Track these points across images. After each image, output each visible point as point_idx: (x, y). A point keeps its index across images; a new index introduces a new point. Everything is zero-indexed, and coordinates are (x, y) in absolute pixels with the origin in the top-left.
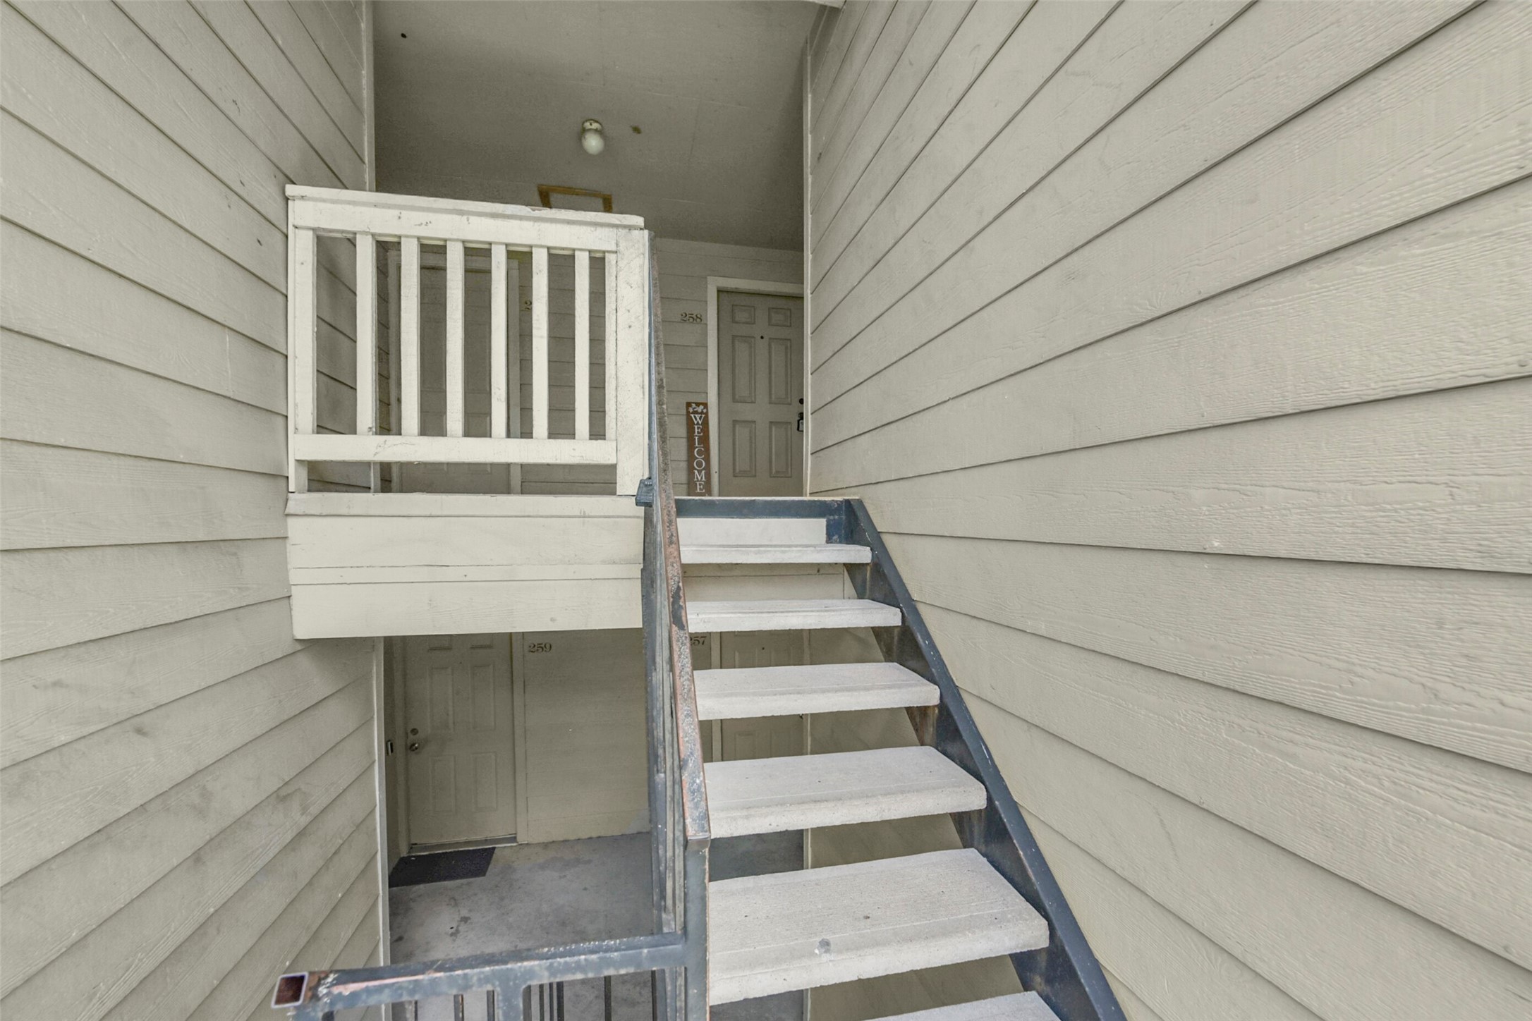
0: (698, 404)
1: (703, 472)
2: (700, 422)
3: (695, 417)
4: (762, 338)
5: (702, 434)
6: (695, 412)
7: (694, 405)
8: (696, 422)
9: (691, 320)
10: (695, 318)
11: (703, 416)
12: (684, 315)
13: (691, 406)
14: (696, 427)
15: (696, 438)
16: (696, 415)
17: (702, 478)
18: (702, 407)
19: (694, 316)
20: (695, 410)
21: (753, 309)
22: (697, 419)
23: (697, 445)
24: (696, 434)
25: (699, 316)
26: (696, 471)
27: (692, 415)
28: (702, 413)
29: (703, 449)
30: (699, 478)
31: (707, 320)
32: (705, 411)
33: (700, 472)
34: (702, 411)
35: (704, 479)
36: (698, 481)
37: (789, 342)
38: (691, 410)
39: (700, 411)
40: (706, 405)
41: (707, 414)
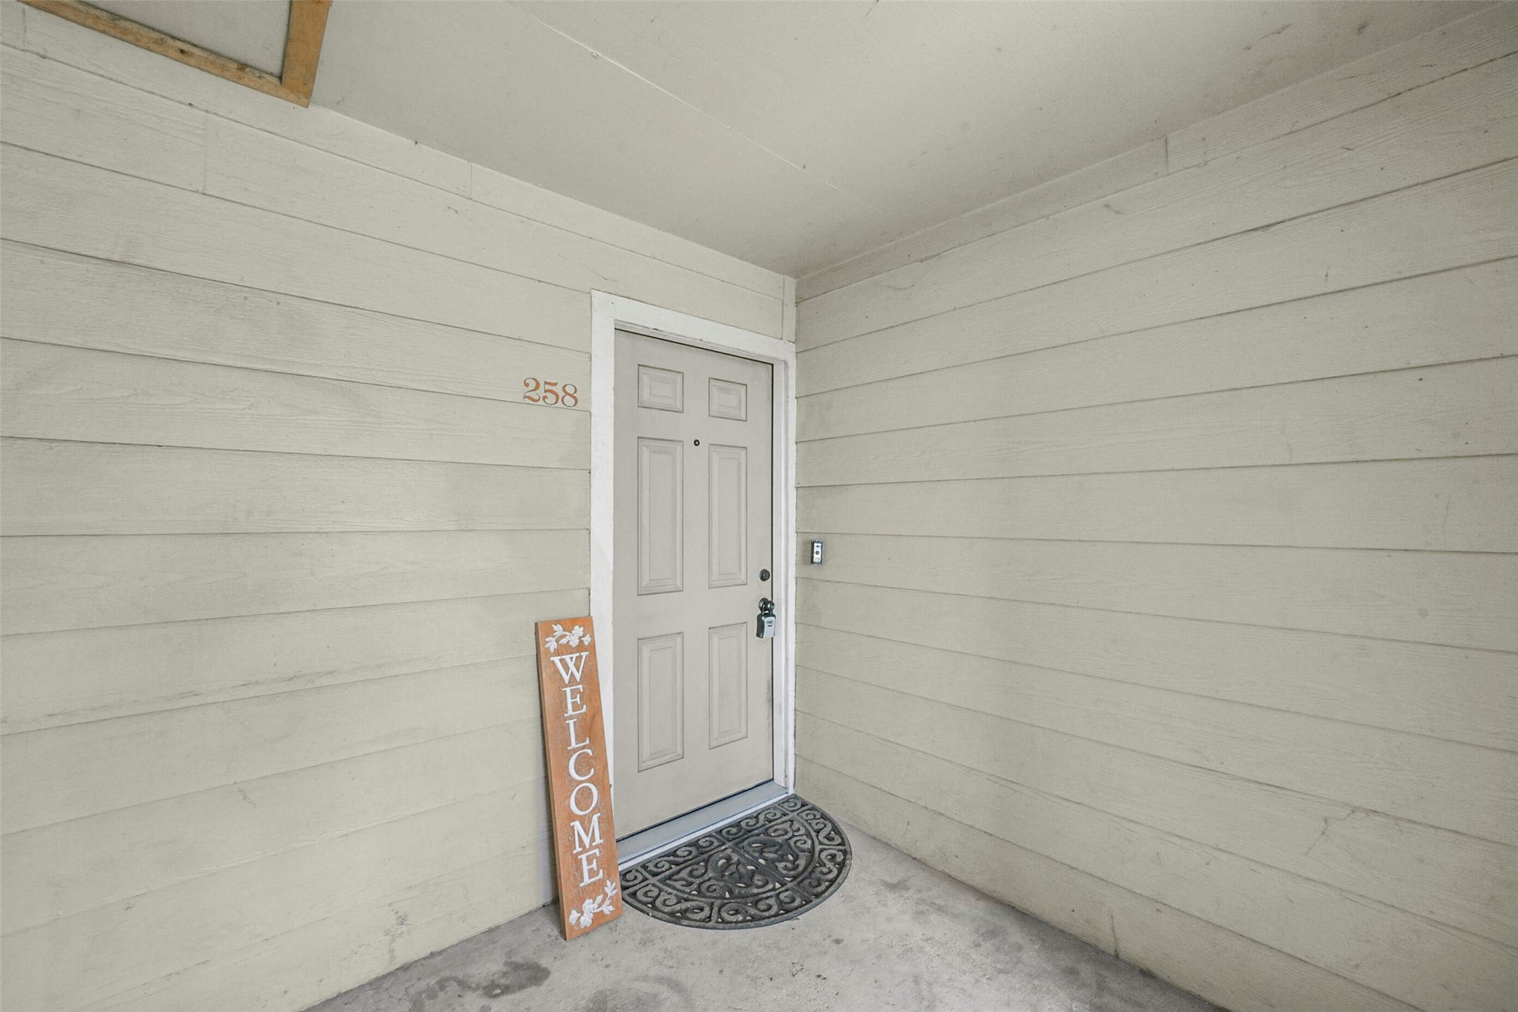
0: (569, 624)
1: (595, 818)
2: (578, 676)
3: (562, 661)
4: (697, 443)
5: (584, 709)
6: (563, 649)
7: (558, 629)
8: (566, 678)
9: (551, 398)
10: (561, 394)
11: (584, 654)
12: (532, 385)
13: (551, 633)
14: (568, 690)
15: (571, 722)
16: (567, 658)
17: (593, 839)
18: (578, 631)
19: (558, 389)
20: (564, 641)
21: (679, 378)
22: (568, 668)
23: (574, 745)
24: (570, 712)
25: (570, 390)
26: (577, 825)
27: (556, 659)
28: (581, 647)
29: (589, 751)
30: (587, 841)
31: (589, 400)
32: (587, 640)
33: (587, 823)
34: (581, 642)
35: (598, 841)
36: (585, 850)
37: (743, 453)
38: (552, 645)
39: (574, 642)
40: (586, 622)
41: (592, 648)
